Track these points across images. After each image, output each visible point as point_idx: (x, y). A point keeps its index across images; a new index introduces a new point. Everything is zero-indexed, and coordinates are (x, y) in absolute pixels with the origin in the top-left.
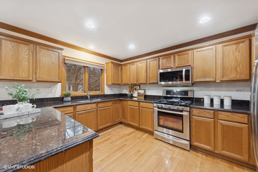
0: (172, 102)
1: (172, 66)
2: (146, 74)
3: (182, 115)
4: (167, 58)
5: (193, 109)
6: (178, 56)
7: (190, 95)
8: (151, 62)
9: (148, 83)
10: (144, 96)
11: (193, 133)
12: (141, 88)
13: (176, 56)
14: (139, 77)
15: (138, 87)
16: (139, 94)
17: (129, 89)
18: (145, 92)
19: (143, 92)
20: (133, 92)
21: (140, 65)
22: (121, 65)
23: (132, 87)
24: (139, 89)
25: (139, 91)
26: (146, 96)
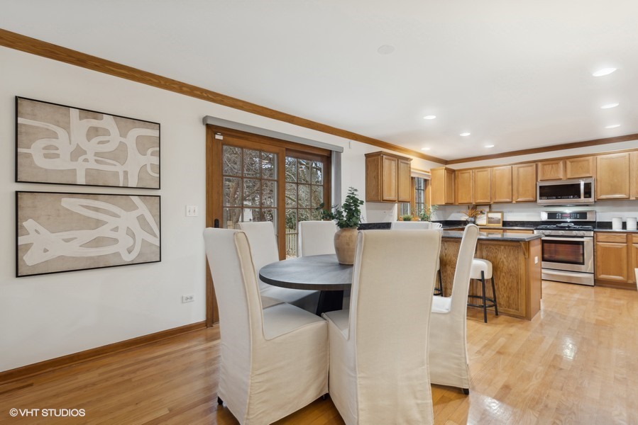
0: (562, 227)
1: (561, 177)
2: (511, 187)
3: (583, 242)
4: (552, 164)
5: (598, 234)
6: (571, 162)
7: (590, 218)
8: (521, 170)
9: (514, 202)
10: (501, 223)
11: (599, 264)
12: (493, 210)
13: (568, 163)
14: (495, 192)
15: (487, 209)
16: (490, 221)
17: (469, 211)
18: (503, 216)
19: (498, 216)
20: (475, 217)
21: (498, 171)
22: (454, 171)
23: (475, 208)
24: (490, 211)
25: (491, 215)
26: (505, 224)
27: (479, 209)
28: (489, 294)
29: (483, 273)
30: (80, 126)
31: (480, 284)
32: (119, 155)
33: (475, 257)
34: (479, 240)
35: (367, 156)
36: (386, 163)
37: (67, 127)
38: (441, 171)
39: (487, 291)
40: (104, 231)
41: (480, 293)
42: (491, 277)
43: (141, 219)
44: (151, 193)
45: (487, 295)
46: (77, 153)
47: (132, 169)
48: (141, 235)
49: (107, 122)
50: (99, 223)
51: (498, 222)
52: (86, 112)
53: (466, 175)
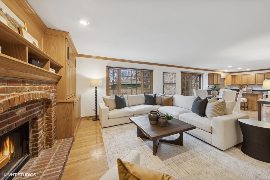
2: (255, 80)
8: (259, 75)
9: (256, 84)
14: (249, 82)
15: (246, 86)
16: (247, 89)
17: (240, 87)
18: (252, 88)
19: (251, 88)
20: (242, 89)
21: (250, 76)
22: (234, 76)
23: (242, 86)
24: (247, 87)
25: (247, 88)
26: (253, 90)
27: (243, 86)
28: (246, 105)
29: (244, 100)
30: (168, 75)
31: (243, 103)
32: (172, 79)
33: (242, 97)
34: (243, 94)
35: (209, 74)
36: (214, 75)
37: (167, 76)
38: (230, 76)
39: (245, 105)
40: (170, 90)
41: (243, 105)
42: (246, 101)
43: (174, 88)
44: (175, 84)
45: (245, 106)
46: (168, 79)
47: (173, 81)
48: (174, 91)
49: (171, 74)
50: (170, 89)
51: (250, 90)
52: (169, 73)
53: (239, 77)
